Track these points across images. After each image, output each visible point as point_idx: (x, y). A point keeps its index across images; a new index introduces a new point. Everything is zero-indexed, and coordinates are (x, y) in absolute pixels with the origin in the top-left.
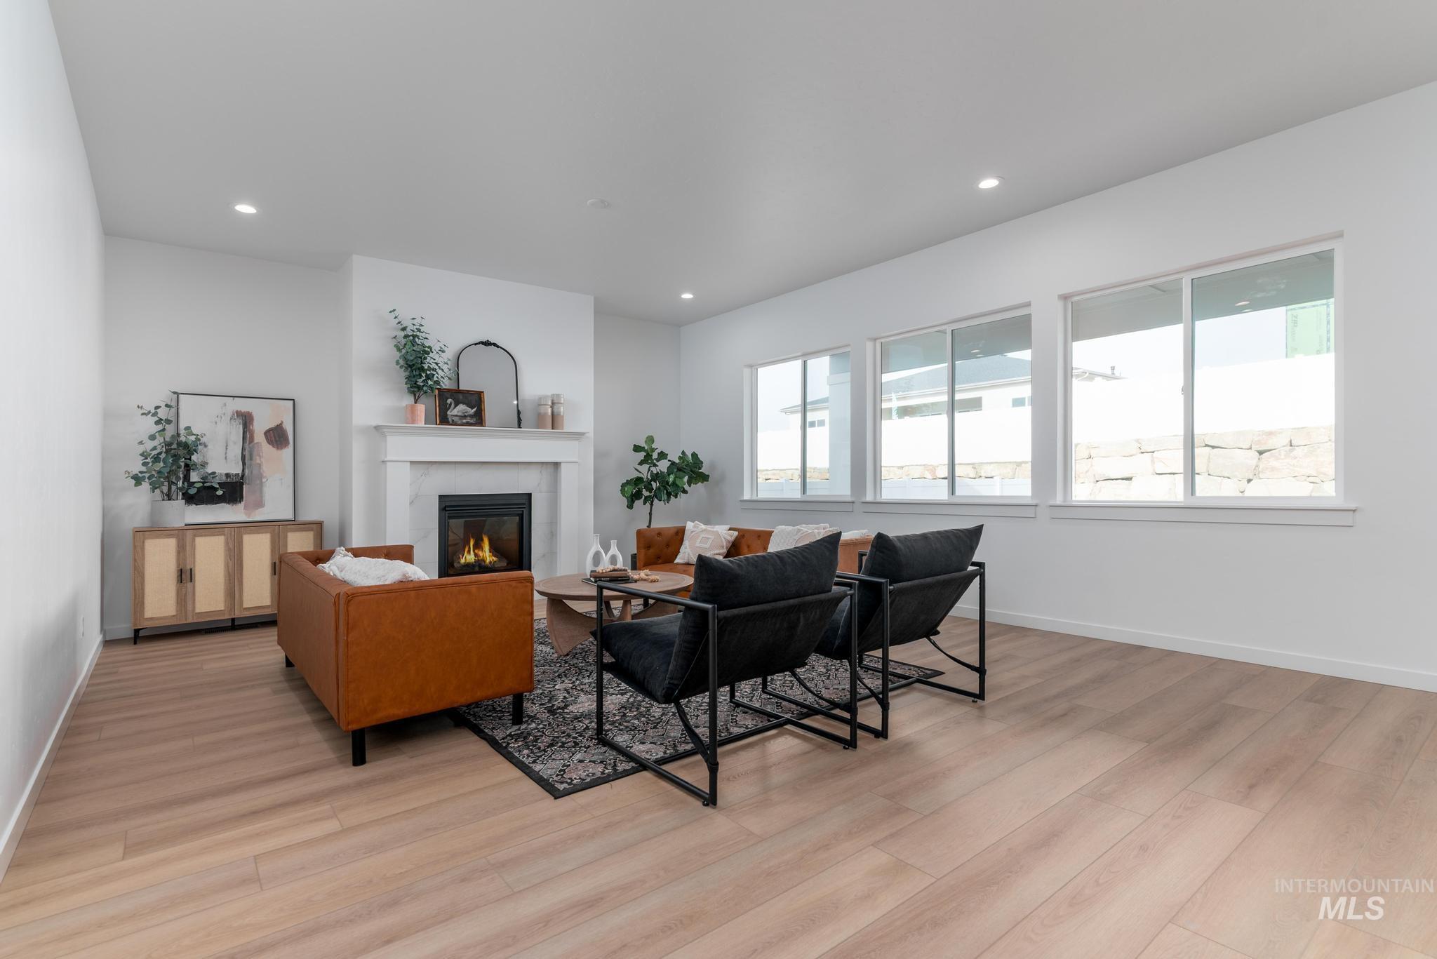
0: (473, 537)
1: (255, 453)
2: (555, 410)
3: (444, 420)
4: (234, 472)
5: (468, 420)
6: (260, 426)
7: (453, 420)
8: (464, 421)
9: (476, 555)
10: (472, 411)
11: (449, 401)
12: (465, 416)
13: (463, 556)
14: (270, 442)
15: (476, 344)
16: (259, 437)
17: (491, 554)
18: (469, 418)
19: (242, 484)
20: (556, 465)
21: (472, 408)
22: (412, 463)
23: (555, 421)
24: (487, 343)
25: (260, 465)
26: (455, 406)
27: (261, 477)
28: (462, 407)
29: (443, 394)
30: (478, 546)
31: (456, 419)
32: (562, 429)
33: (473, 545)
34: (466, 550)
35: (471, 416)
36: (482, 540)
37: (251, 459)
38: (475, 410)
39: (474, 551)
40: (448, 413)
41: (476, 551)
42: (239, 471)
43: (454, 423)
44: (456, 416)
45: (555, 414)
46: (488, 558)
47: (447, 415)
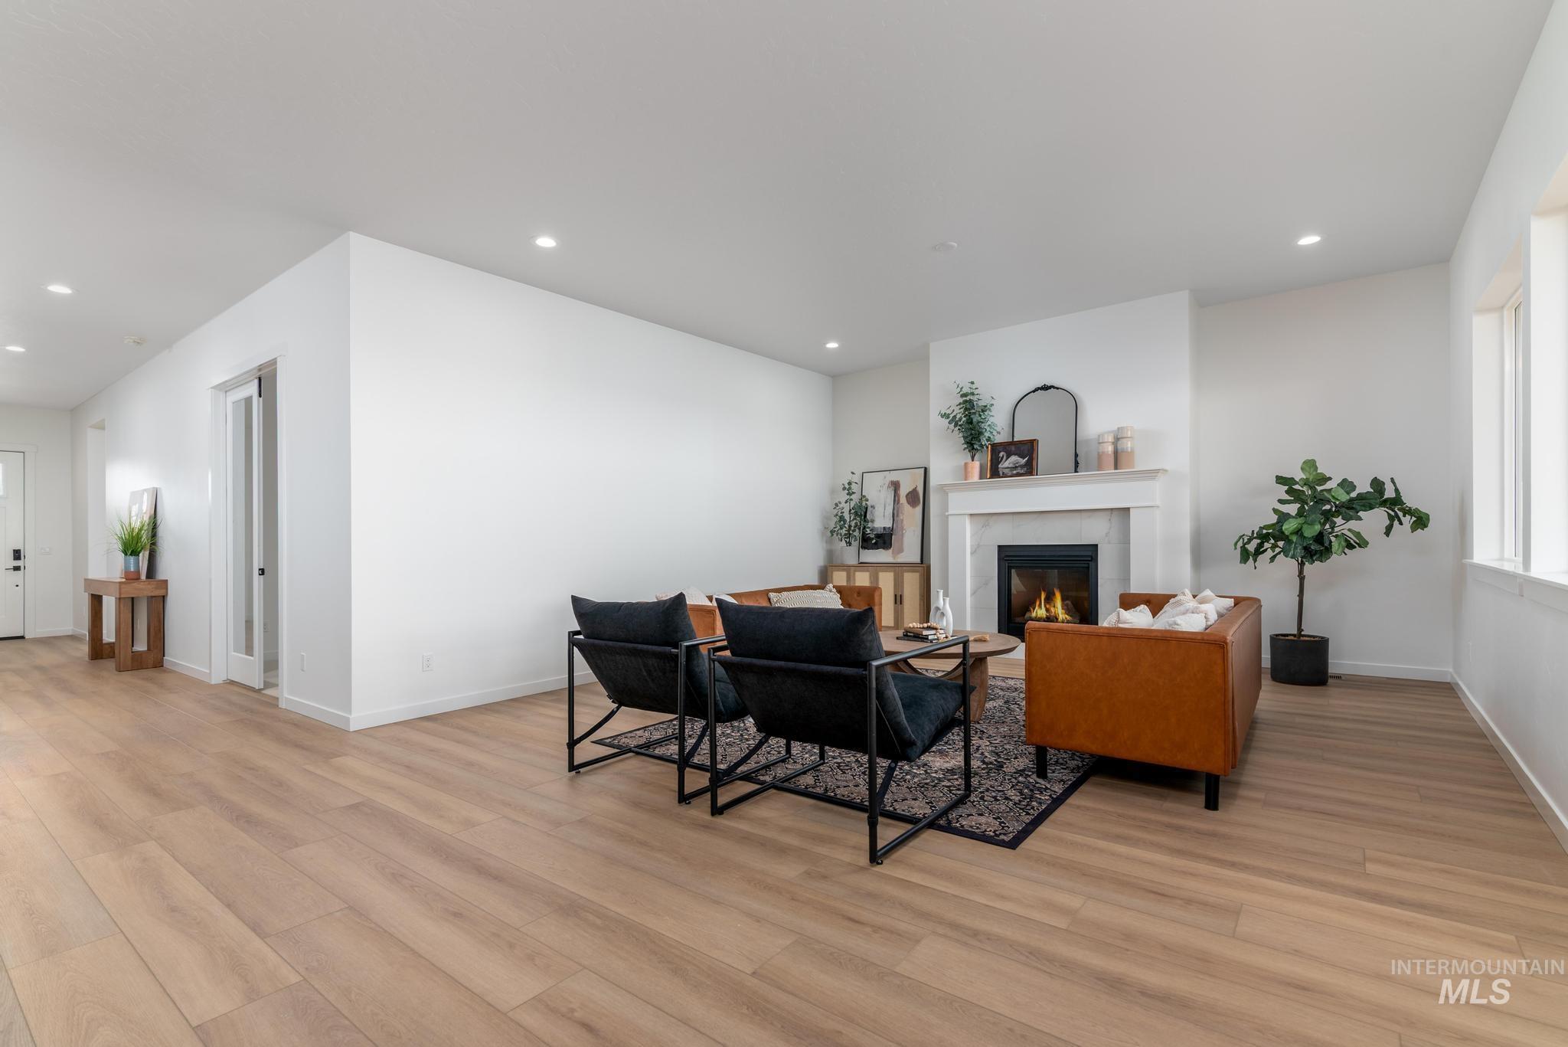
0: (1044, 591)
1: (900, 511)
2: (1119, 447)
3: (995, 473)
4: (888, 526)
5: (1019, 470)
6: (904, 491)
7: (1003, 473)
8: (1015, 472)
9: (1047, 610)
10: (1023, 461)
11: (1001, 454)
12: (1016, 467)
13: (1034, 609)
14: (909, 503)
15: (1034, 391)
16: (903, 500)
17: (1064, 611)
18: (1019, 468)
19: (892, 534)
20: (1126, 511)
21: (1024, 458)
22: (971, 515)
23: (1118, 459)
24: (1045, 388)
25: (902, 520)
26: (1007, 459)
27: (902, 529)
28: (1014, 458)
29: (996, 448)
30: (1049, 599)
31: (1006, 471)
32: (1133, 468)
33: (1045, 600)
34: (1038, 603)
35: (1022, 466)
36: (1054, 594)
37: (897, 516)
38: (1026, 459)
39: (1045, 606)
40: (1000, 466)
41: (1048, 606)
42: (891, 526)
43: (1005, 476)
44: (1008, 468)
45: (1119, 451)
46: (1060, 616)
47: (998, 468)
